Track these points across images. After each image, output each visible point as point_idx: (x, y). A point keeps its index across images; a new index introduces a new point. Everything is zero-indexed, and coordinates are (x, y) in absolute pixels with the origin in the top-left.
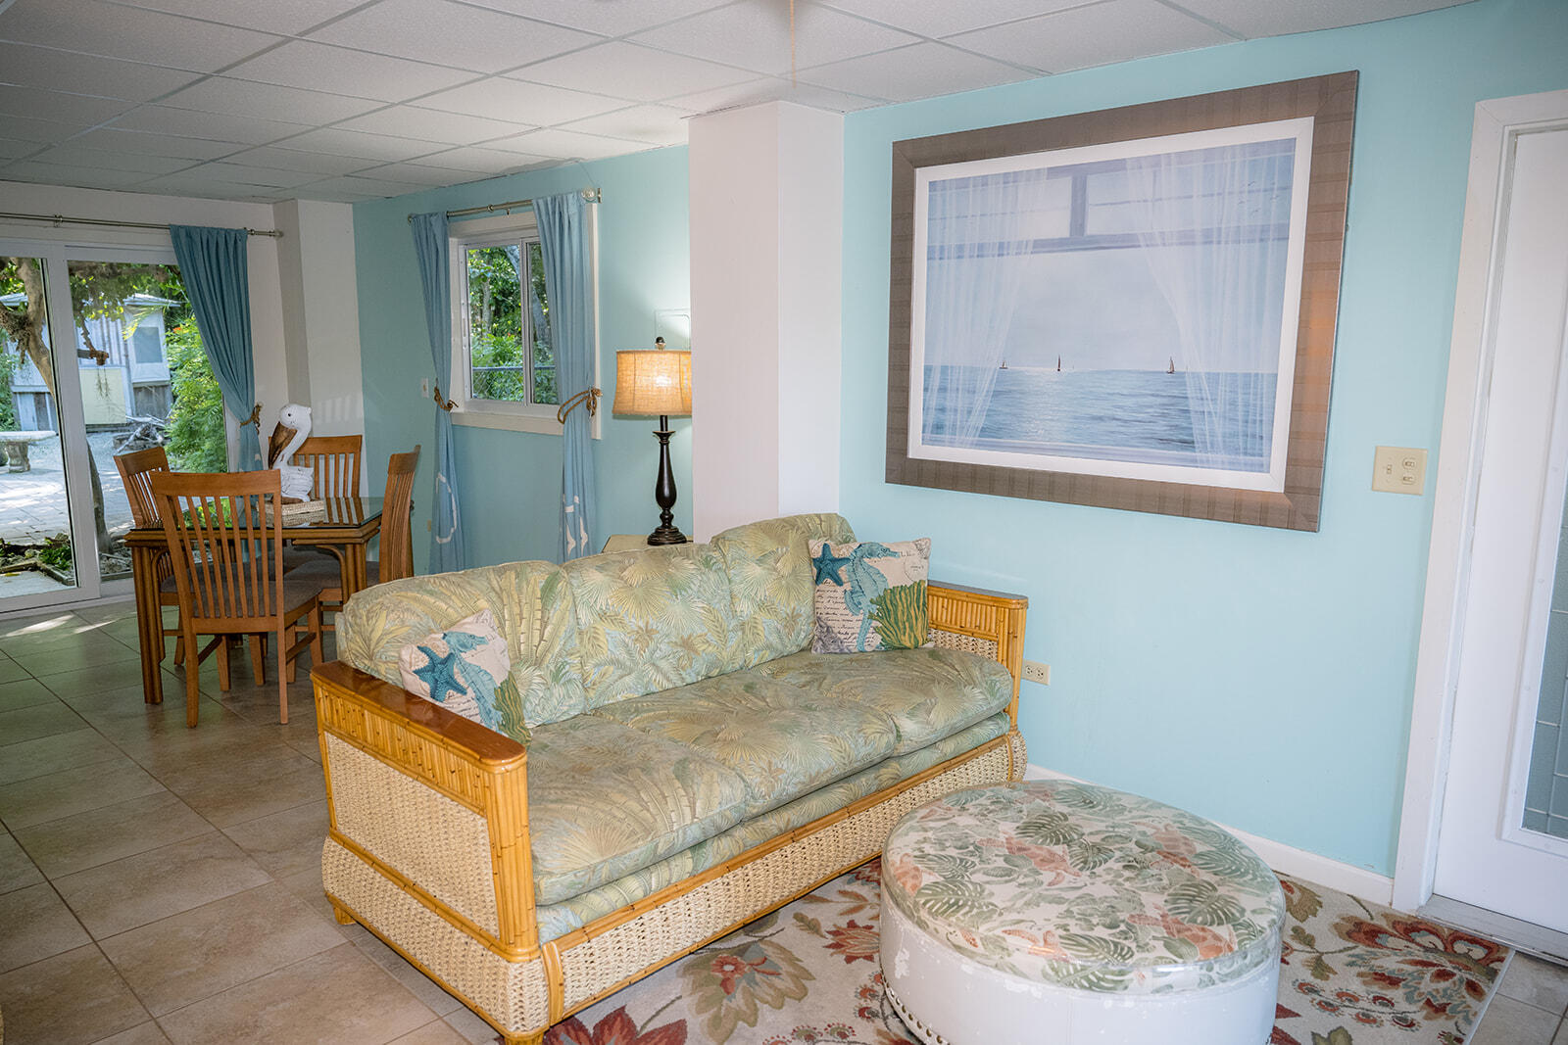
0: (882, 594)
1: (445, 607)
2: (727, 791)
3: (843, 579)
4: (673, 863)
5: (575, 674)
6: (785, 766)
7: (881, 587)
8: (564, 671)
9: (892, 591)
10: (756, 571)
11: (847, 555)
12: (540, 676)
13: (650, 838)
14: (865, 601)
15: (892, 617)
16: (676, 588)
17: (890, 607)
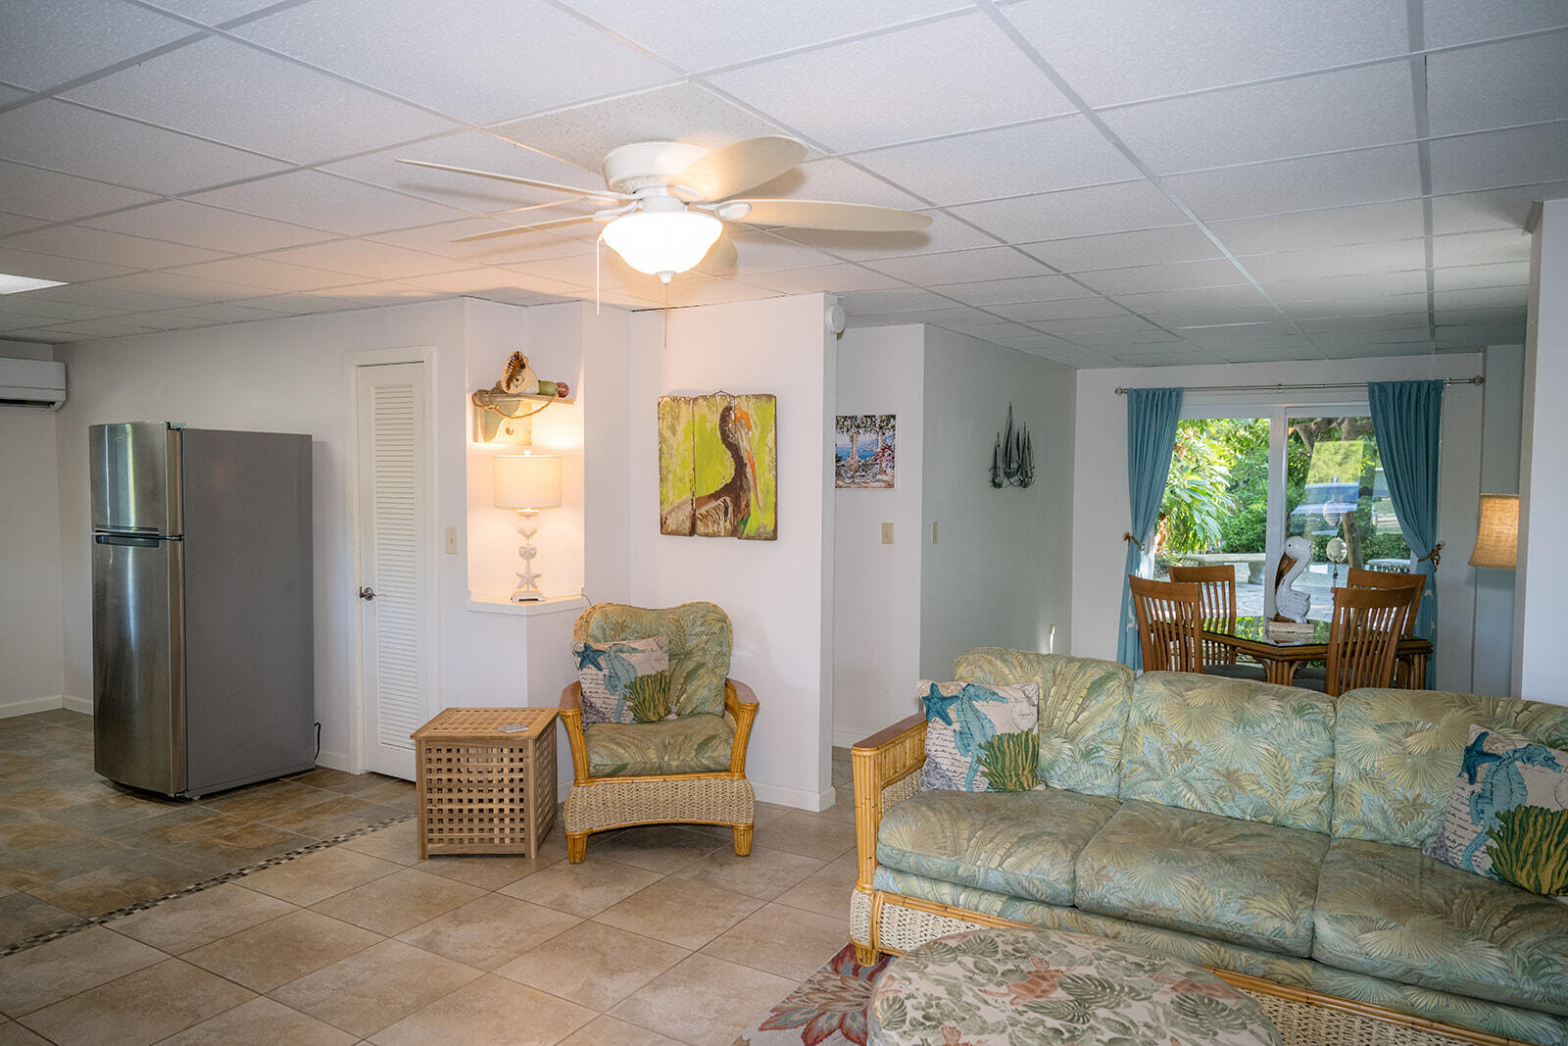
0: (1513, 810)
1: (1007, 672)
2: (1046, 865)
3: (1478, 778)
4: (986, 896)
5: (1109, 761)
6: (1117, 877)
7: (1517, 800)
8: (1097, 754)
9: (1527, 810)
10: (1372, 737)
11: (1500, 752)
12: (1071, 749)
13: (953, 858)
14: (1489, 811)
15: (1515, 842)
16: (1241, 721)
17: (1517, 828)
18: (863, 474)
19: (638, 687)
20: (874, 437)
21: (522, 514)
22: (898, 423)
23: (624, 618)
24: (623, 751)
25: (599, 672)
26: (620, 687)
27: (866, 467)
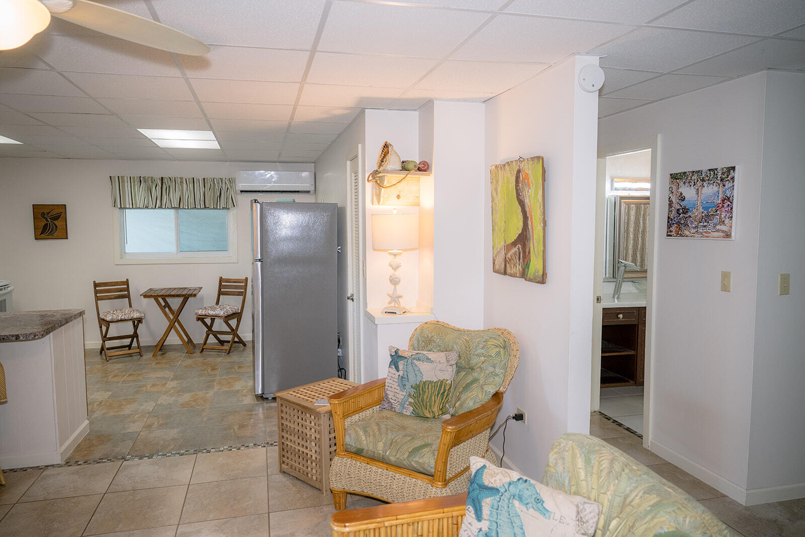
18: (705, 224)
19: (421, 389)
20: (715, 188)
21: (390, 254)
22: (737, 174)
23: (433, 334)
24: (364, 438)
25: (396, 372)
26: (408, 387)
27: (707, 218)
